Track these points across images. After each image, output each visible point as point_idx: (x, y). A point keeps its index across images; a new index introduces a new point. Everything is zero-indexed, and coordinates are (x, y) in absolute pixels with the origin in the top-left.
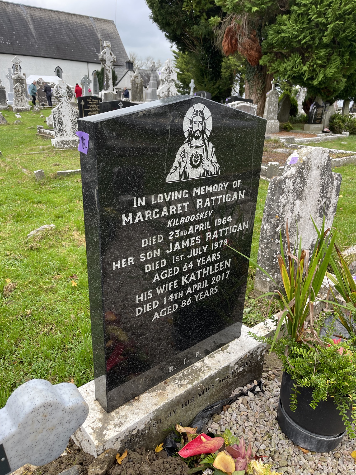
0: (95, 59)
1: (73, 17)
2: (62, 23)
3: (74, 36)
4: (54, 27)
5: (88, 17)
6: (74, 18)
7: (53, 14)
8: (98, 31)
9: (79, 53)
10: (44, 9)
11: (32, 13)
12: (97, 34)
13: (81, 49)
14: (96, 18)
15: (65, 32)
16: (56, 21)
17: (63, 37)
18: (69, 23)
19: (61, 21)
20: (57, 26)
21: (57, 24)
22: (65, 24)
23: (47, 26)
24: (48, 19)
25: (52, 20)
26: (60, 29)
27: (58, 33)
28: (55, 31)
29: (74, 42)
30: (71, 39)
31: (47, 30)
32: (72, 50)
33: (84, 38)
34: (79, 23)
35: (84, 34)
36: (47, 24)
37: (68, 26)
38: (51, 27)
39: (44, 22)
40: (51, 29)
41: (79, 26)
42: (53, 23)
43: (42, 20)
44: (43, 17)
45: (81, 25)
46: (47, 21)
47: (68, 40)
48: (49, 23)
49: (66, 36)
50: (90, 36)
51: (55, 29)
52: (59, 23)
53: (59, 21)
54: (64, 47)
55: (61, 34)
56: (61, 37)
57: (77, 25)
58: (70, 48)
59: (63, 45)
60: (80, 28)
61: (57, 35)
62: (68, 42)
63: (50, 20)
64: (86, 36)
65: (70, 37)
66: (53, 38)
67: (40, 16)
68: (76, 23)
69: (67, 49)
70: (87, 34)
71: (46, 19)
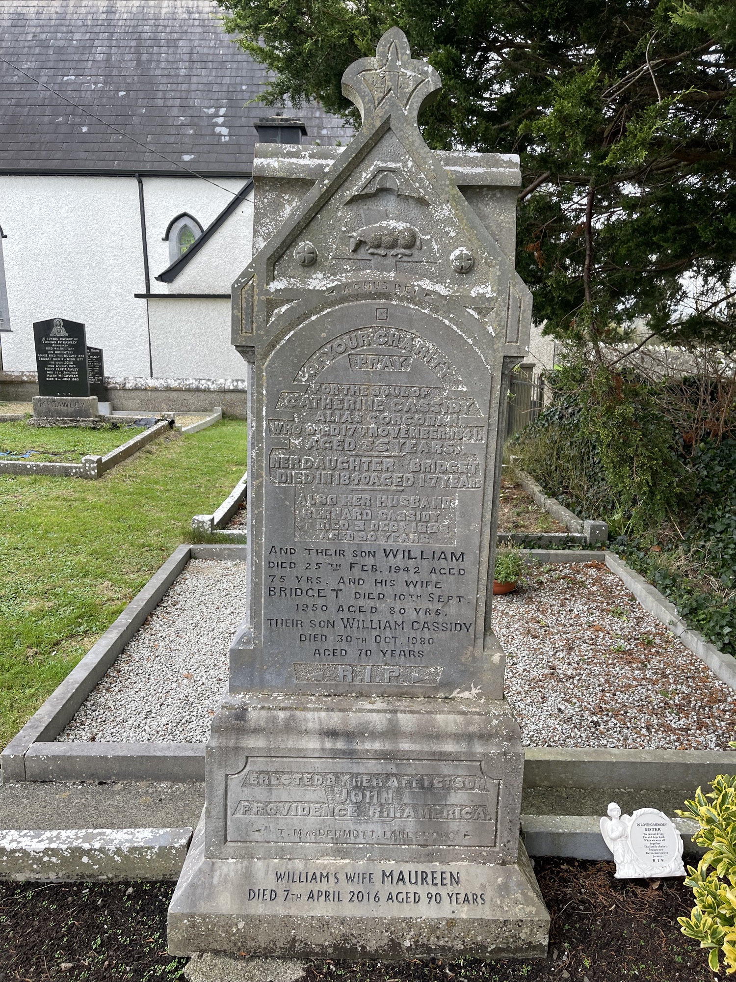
0: (187, 158)
2: (109, 24)
3: (139, 64)
4: (61, 43)
9: (113, 138)
13: (135, 120)
15: (100, 57)
16: (90, 17)
17: (77, 76)
18: (151, 16)
19: (111, 16)
20: (77, 36)
21: (83, 29)
22: (128, 23)
23: (26, 44)
24: (54, 16)
25: (68, 17)
26: (86, 47)
27: (61, 65)
28: (52, 58)
29: (121, 94)
30: (115, 79)
31: (14, 58)
32: (84, 125)
33: (190, 69)
34: (207, 10)
35: (206, 51)
36: (30, 37)
37: (140, 29)
38: (44, 45)
39: (23, 28)
40: (37, 50)
41: (197, 23)
42: (64, 29)
43: (20, 23)
44: (32, 10)
45: (211, 16)
46: (41, 23)
47: (93, 87)
48: (46, 29)
49: (94, 72)
50: (229, 58)
51: (60, 50)
52: (100, 22)
53: (104, 16)
54: (46, 119)
55: (74, 65)
56: (65, 79)
57: (189, 19)
58: (77, 120)
59: (48, 111)
60: (200, 30)
61: (51, 73)
62: (89, 95)
63: (62, 17)
64: (210, 58)
65: (115, 72)
66: (17, 88)
67: (19, 10)
68: (189, 13)
69: (58, 124)
70: (217, 52)
71: (43, 17)
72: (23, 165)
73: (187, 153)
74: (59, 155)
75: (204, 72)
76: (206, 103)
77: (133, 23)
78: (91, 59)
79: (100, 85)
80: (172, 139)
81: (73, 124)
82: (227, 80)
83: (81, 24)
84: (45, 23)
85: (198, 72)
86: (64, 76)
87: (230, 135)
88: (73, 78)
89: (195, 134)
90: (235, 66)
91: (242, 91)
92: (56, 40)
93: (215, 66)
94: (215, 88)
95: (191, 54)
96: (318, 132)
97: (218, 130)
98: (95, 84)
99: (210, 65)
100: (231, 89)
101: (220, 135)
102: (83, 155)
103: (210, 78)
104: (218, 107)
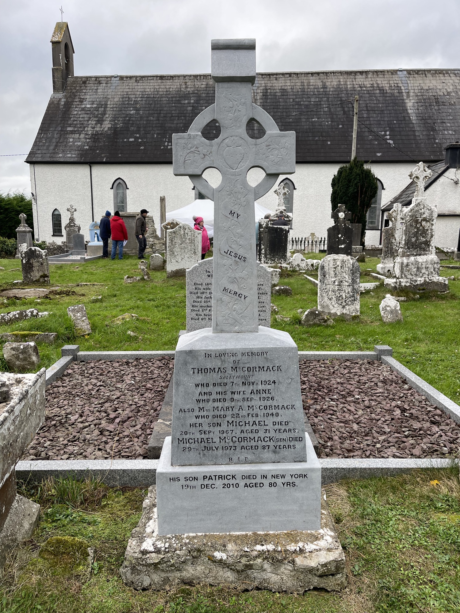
0: (379, 154)
1: (359, 76)
2: (326, 94)
4: (306, 103)
5: (394, 72)
6: (360, 79)
7: (313, 80)
8: (411, 94)
10: (297, 74)
11: (269, 85)
12: (407, 101)
14: (413, 71)
15: (326, 110)
16: (316, 90)
17: (318, 118)
18: (344, 89)
19: (325, 90)
20: (313, 100)
21: (314, 96)
22: (334, 93)
23: (291, 104)
24: (300, 90)
25: (306, 90)
26: (318, 105)
27: (309, 113)
28: (305, 110)
29: (340, 126)
30: (335, 120)
31: (287, 110)
32: (328, 141)
33: (368, 114)
34: (369, 86)
35: (373, 105)
36: (291, 100)
37: (340, 96)
38: (298, 104)
39: (287, 96)
40: (297, 107)
41: (365, 92)
42: (306, 96)
43: (285, 94)
44: (289, 87)
45: (371, 89)
46: (295, 94)
47: (327, 123)
48: (298, 96)
49: (325, 116)
50: (385, 108)
51: (307, 106)
52: (321, 93)
53: (322, 90)
54: (311, 138)
55: (315, 113)
56: (313, 120)
57: (362, 90)
58: (325, 139)
59: (310, 134)
60: (367, 95)
61: (306, 117)
62: (326, 127)
63: (303, 90)
64: (376, 109)
65: (335, 116)
66: (293, 124)
67: (283, 87)
68: (361, 87)
69: (317, 141)
70: (378, 106)
71: (294, 90)
72: (309, 159)
73: (378, 152)
74: (322, 155)
75: (375, 115)
76: (379, 129)
77: (336, 93)
78: (322, 110)
79: (330, 123)
80: (369, 146)
81: (323, 141)
82: (386, 119)
83: (312, 94)
84: (296, 93)
85: (372, 115)
86: (312, 118)
87: (394, 143)
88: (317, 119)
89: (378, 144)
90: (388, 112)
91: (395, 124)
92: (303, 101)
93: (379, 112)
94: (382, 123)
95: (367, 107)
96: (434, 141)
97: (388, 141)
98: (328, 122)
99: (377, 112)
100: (389, 123)
101: (389, 143)
102: (333, 154)
103: (378, 118)
104: (385, 131)
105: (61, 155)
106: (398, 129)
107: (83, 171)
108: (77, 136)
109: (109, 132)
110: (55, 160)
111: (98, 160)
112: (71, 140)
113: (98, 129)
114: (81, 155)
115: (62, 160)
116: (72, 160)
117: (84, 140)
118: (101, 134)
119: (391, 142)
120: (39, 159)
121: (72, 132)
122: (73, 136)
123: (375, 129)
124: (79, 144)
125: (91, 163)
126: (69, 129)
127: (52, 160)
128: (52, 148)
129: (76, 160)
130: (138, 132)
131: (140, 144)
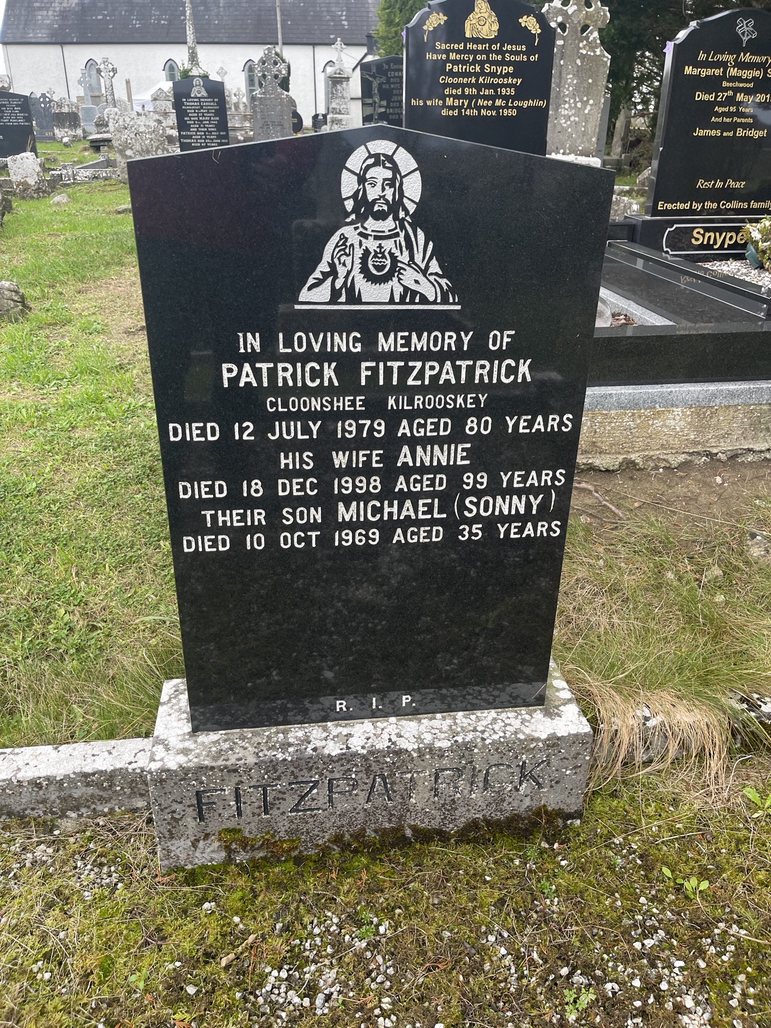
105: (31, 35)
106: (353, 10)
107: (55, 50)
108: (45, 13)
109: (77, 9)
110: (27, 40)
111: (69, 40)
112: (40, 18)
113: (65, 5)
114: (52, 35)
115: (33, 40)
116: (43, 40)
117: (52, 18)
118: (69, 11)
119: (345, 23)
120: (11, 40)
121: (40, 9)
122: (41, 13)
123: (333, 9)
124: (48, 22)
125: (62, 44)
126: (37, 5)
127: (23, 40)
128: (21, 27)
129: (46, 40)
130: (105, 8)
131: (108, 22)
